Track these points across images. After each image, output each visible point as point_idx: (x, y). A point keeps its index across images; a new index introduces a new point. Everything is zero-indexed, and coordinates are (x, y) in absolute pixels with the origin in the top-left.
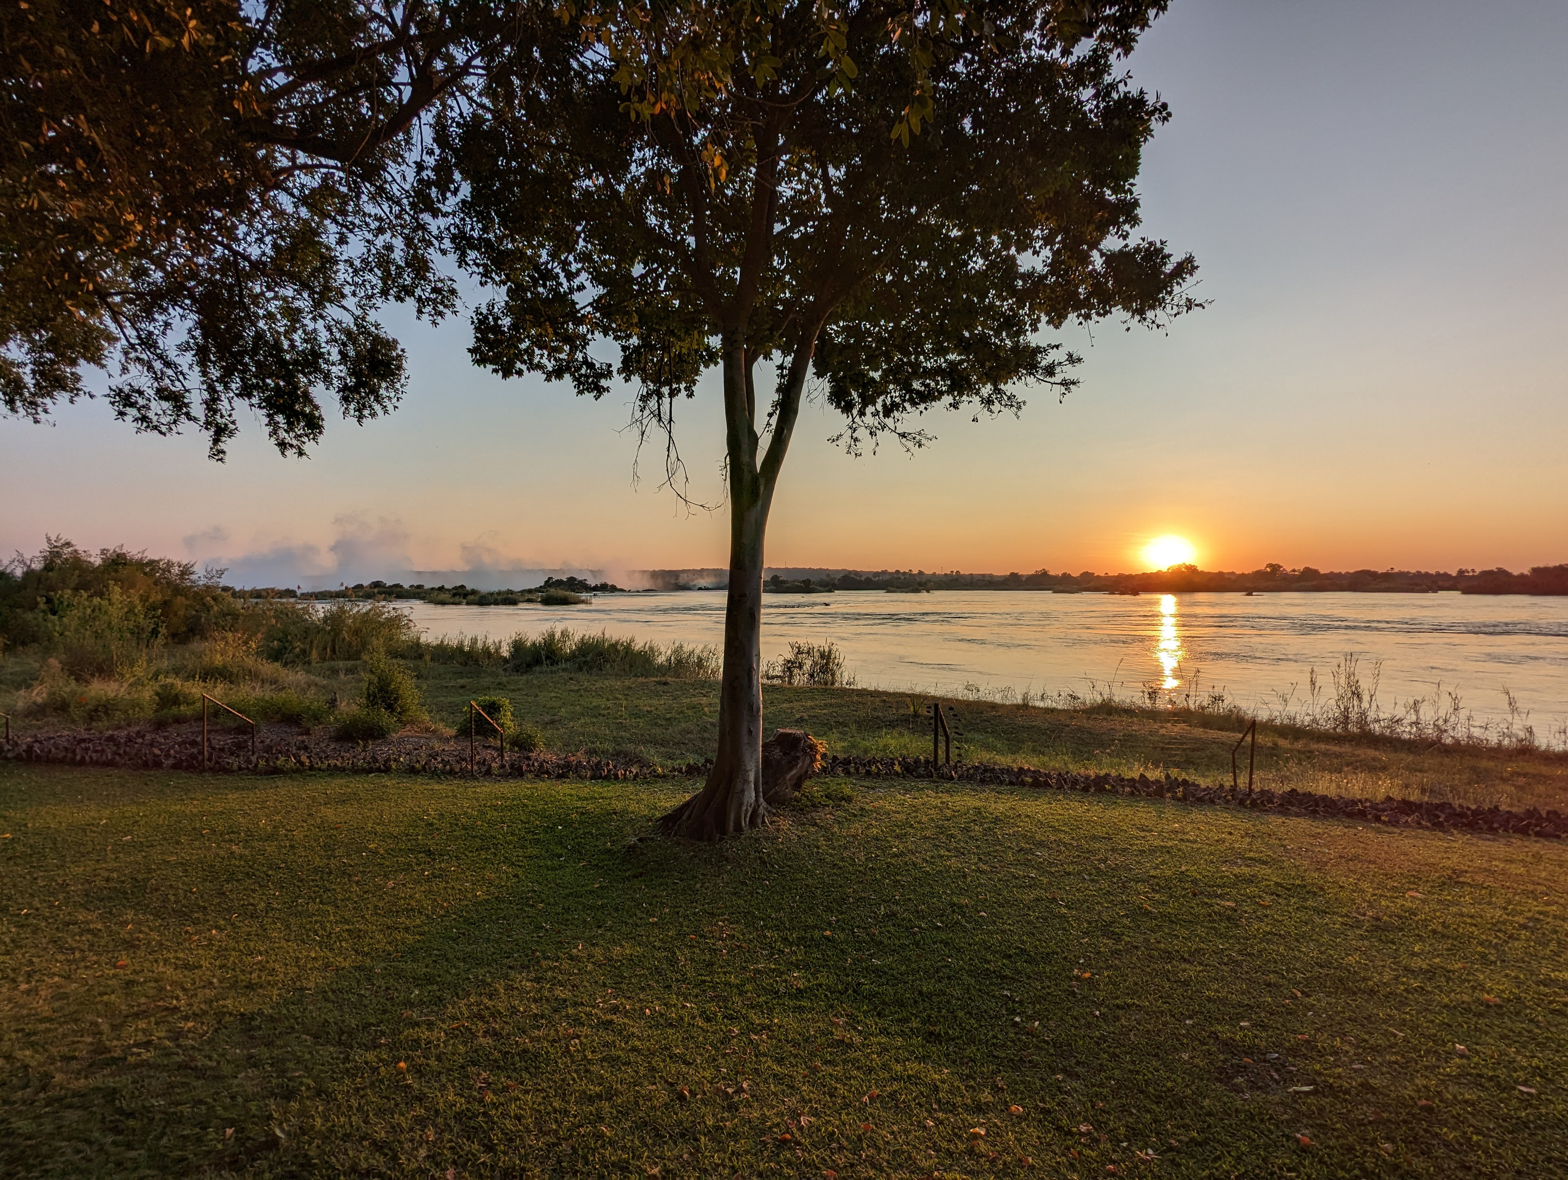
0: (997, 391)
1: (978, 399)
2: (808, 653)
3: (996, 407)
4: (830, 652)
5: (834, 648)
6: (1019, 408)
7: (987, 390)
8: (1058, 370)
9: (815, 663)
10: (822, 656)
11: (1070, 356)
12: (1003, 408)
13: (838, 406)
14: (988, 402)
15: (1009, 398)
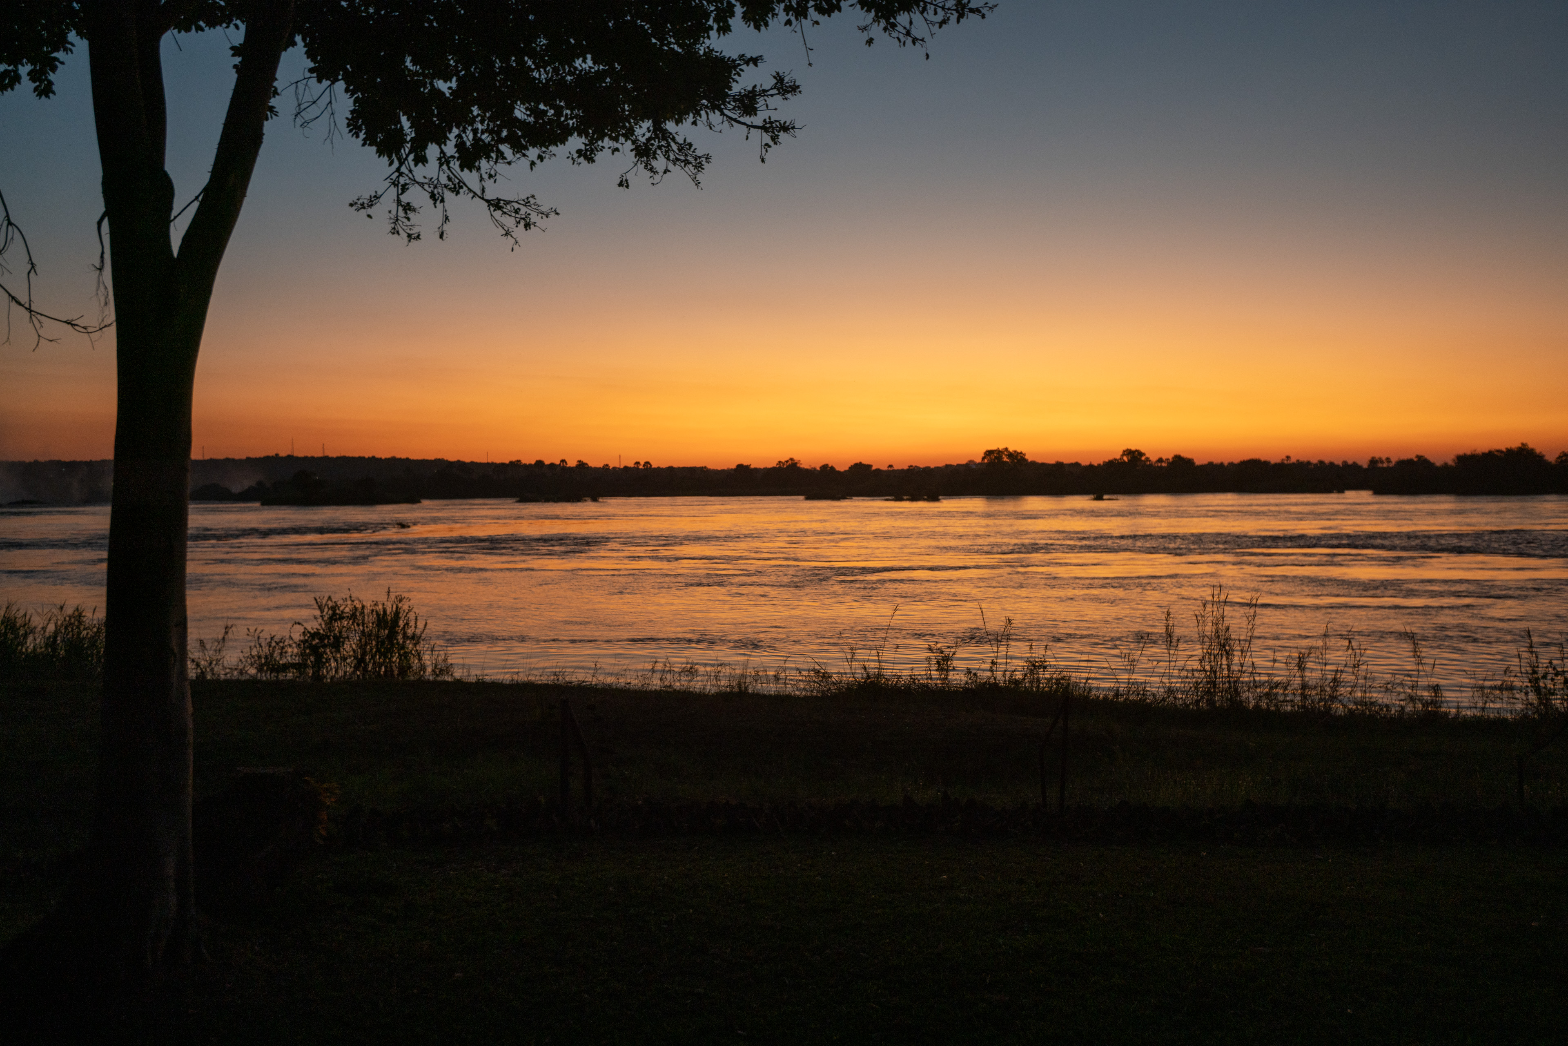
0: (659, 132)
1: (629, 145)
2: (353, 616)
3: (660, 163)
4: (397, 614)
5: (405, 606)
6: (699, 167)
7: (643, 130)
8: (761, 102)
9: (366, 636)
10: (381, 620)
11: (779, 79)
12: (671, 166)
13: (370, 140)
14: (643, 152)
15: (681, 149)
